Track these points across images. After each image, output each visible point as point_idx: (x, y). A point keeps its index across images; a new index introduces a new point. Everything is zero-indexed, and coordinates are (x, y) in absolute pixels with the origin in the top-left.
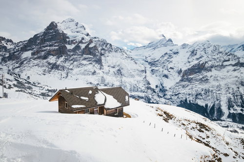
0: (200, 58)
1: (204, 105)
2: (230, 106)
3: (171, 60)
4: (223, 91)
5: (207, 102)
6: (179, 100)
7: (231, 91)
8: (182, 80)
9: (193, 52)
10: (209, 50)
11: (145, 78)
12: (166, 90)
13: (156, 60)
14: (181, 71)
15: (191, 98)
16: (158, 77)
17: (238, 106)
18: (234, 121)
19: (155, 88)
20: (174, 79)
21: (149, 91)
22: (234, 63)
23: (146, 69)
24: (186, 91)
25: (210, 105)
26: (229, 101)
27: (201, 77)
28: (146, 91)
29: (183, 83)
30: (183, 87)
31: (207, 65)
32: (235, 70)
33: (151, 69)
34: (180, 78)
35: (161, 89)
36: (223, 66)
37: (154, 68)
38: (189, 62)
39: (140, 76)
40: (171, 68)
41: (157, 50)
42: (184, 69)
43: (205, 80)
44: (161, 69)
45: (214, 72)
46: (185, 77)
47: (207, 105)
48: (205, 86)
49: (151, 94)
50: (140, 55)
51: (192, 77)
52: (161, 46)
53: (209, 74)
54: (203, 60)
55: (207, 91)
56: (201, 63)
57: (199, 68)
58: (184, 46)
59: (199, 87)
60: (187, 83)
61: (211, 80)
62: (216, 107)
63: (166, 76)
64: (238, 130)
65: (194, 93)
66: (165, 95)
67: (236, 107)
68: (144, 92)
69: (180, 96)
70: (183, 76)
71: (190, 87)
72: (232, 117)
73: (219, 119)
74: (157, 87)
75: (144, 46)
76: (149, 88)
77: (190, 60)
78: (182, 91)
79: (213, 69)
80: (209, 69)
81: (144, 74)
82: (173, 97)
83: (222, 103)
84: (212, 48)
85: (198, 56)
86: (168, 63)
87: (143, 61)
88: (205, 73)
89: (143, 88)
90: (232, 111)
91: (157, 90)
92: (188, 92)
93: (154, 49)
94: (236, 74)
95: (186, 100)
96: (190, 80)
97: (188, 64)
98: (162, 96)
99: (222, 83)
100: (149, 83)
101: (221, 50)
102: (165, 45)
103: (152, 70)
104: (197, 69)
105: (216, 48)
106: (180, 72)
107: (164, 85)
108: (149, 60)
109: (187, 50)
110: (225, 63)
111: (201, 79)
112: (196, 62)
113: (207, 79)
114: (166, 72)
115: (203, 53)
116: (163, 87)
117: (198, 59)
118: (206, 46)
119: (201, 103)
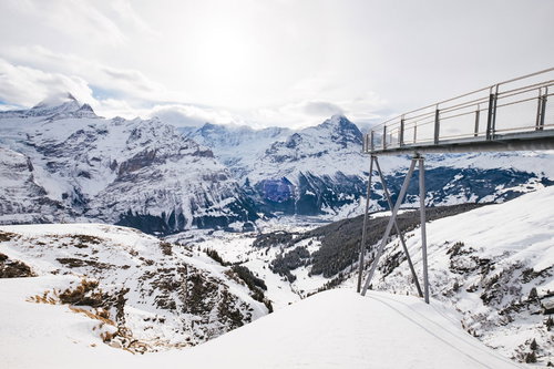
0: (147, 142)
1: (159, 214)
2: (194, 209)
3: (93, 144)
4: (184, 190)
5: (163, 210)
6: (116, 215)
7: (192, 189)
8: (119, 180)
9: (134, 133)
10: (160, 132)
11: (31, 179)
12: (89, 201)
13: (57, 143)
14: (115, 164)
15: (138, 208)
16: (67, 178)
17: (202, 207)
18: (200, 227)
19: (60, 200)
20: (104, 179)
21: (46, 207)
22: (193, 151)
23: (33, 162)
24: (129, 196)
25: (168, 212)
26: (192, 202)
27: (151, 172)
28: (36, 208)
29: (122, 184)
30: (123, 190)
31: (158, 154)
32: (195, 161)
33: (46, 162)
34: (115, 176)
35: (76, 201)
36: (180, 156)
37: (54, 159)
38: (129, 149)
39: (16, 177)
40: (94, 159)
41: (56, 122)
42: (120, 160)
43: (158, 177)
44: (72, 162)
45: (169, 164)
46: (125, 174)
47: (163, 214)
48: (159, 186)
49: (52, 214)
50: (10, 130)
51: (136, 172)
52: (68, 117)
53: (162, 167)
54: (151, 147)
55: (162, 193)
56: (149, 150)
57: (147, 159)
58: (118, 121)
59: (149, 188)
60: (128, 183)
61: (166, 176)
62: (177, 213)
63: (86, 175)
64: (204, 237)
65: (143, 198)
66: (86, 210)
67: (200, 209)
68: (30, 212)
69: (119, 206)
70: (120, 173)
71: (135, 189)
72: (198, 222)
73: (182, 230)
74: (65, 196)
75: (21, 112)
76: (42, 202)
77: (131, 145)
78: (121, 197)
79: (167, 160)
80: (162, 161)
81: (27, 172)
82: (103, 211)
83: (183, 207)
84: (163, 129)
85: (143, 140)
86: (86, 149)
87: (21, 145)
88: (157, 167)
89: (27, 204)
90: (196, 215)
91: (67, 203)
92: (131, 198)
93: (51, 119)
94: (196, 165)
95: (130, 212)
96: (133, 179)
97: (128, 152)
98: (80, 212)
99: (182, 179)
100: (42, 191)
101: (176, 133)
102: (78, 115)
103: (49, 164)
104: (143, 160)
105: (169, 130)
106: (113, 166)
107: (82, 192)
108: (38, 141)
109: (123, 128)
110: (183, 152)
111: (151, 176)
112: (142, 149)
113: (161, 176)
114: (84, 167)
115: (150, 134)
116: (81, 196)
117: (143, 144)
118: (154, 125)
119: (155, 212)
